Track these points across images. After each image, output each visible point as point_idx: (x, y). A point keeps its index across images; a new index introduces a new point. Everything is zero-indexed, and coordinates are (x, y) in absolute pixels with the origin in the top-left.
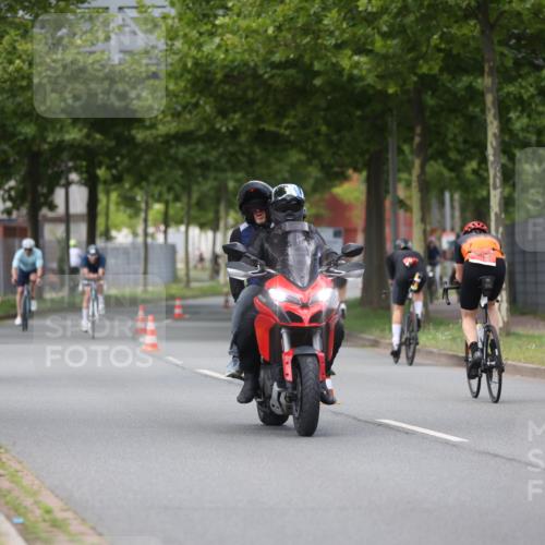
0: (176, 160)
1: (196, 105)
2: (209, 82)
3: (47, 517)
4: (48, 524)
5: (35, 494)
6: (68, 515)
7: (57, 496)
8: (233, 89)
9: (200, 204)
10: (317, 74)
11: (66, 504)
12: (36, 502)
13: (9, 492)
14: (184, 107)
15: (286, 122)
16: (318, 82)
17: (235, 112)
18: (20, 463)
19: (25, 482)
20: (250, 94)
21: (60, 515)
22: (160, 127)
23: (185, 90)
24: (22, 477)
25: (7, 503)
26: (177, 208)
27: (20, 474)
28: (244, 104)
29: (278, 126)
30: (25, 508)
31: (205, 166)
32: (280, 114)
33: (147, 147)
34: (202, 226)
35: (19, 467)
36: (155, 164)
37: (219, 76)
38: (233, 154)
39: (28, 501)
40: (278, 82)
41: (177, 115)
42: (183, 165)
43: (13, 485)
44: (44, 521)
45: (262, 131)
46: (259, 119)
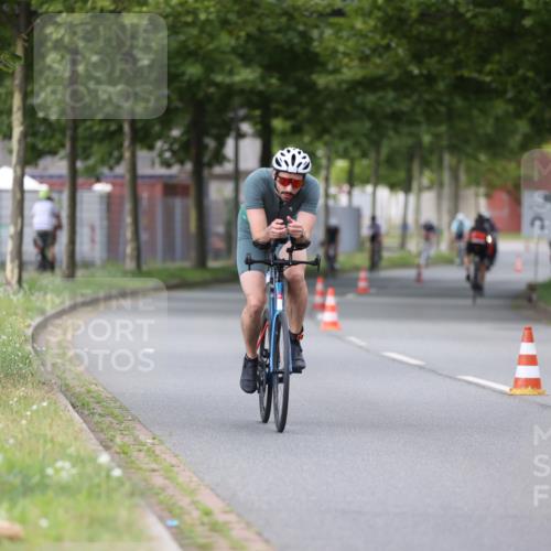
0: (362, 109)
1: (388, 47)
2: (402, 21)
3: (206, 519)
4: (206, 528)
5: (193, 492)
6: (231, 518)
7: (218, 496)
8: (430, 29)
9: (390, 162)
10: (527, 13)
11: (228, 505)
12: (193, 502)
13: (163, 489)
14: (374, 50)
15: (488, 67)
16: (527, 22)
17: (431, 56)
18: (176, 456)
19: (181, 480)
20: (449, 35)
21: (221, 518)
22: (345, 70)
23: (375, 29)
24: (177, 473)
25: (160, 503)
26: (364, 164)
27: (175, 469)
28: (441, 47)
29: (480, 72)
30: (181, 508)
31: (396, 117)
32: (483, 59)
33: (330, 94)
34: (393, 187)
35: (174, 461)
36: (340, 115)
37: (414, 14)
38: (429, 103)
39: (185, 502)
40: (482, 22)
41: (364, 59)
42: (371, 115)
43: (167, 482)
44: (203, 524)
45: (461, 79)
46: (458, 64)
